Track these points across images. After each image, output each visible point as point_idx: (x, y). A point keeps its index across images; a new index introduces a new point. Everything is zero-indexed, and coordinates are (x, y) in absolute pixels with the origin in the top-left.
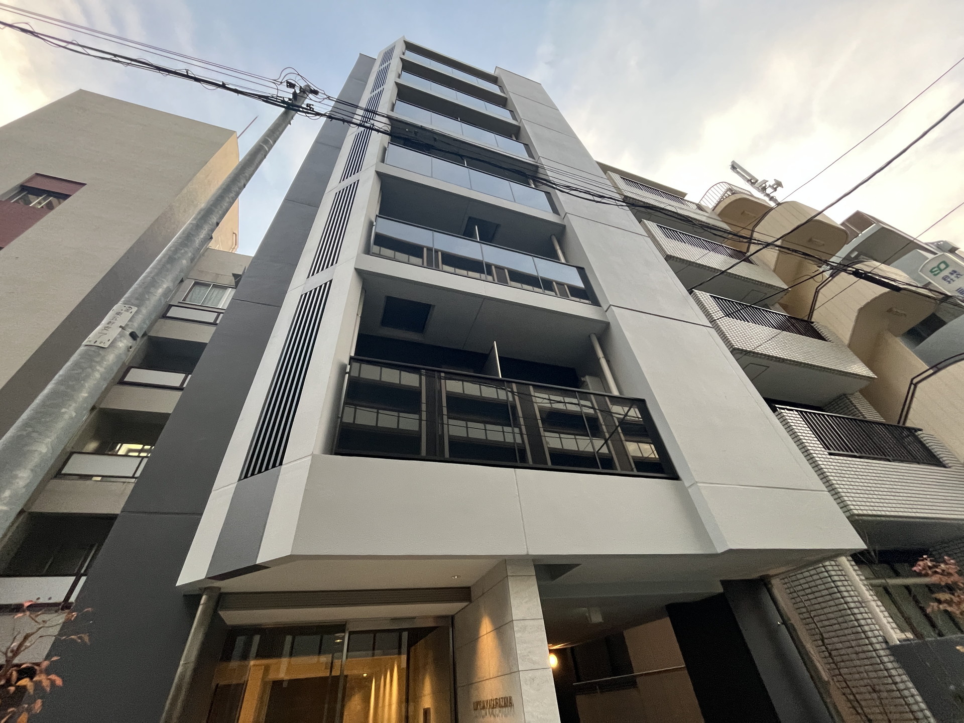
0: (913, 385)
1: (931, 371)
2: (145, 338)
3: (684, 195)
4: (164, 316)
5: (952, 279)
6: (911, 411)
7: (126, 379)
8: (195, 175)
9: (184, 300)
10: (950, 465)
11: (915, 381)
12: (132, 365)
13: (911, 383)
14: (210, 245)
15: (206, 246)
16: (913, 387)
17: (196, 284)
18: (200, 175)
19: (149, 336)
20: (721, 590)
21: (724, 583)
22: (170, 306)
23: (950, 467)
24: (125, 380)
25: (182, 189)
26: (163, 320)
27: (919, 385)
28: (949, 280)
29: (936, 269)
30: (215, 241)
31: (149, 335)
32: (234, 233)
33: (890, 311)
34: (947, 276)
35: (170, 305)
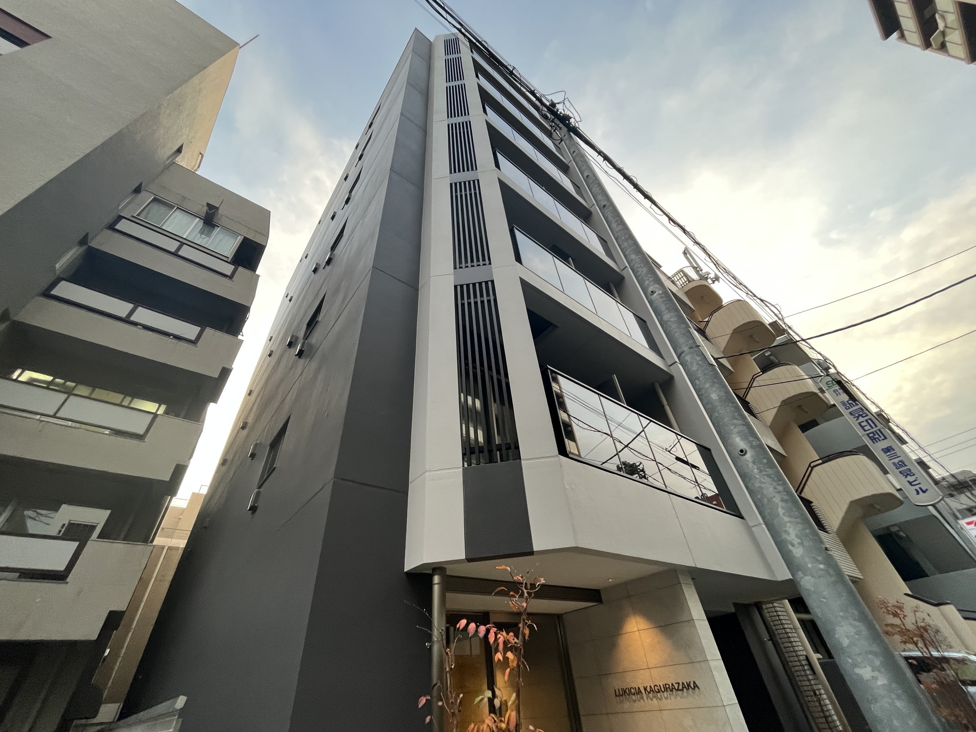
0: (811, 467)
1: (820, 461)
2: (84, 248)
3: (661, 267)
4: (112, 227)
5: (839, 393)
6: (806, 487)
7: (53, 292)
8: (191, 77)
9: (138, 215)
10: (830, 532)
11: (812, 465)
12: (62, 276)
13: (810, 466)
14: (177, 159)
15: (173, 160)
16: (810, 468)
17: (155, 200)
18: (195, 80)
19: (89, 246)
20: (733, 610)
21: (735, 605)
22: (120, 218)
23: (829, 534)
24: (51, 293)
25: (176, 89)
26: (109, 232)
27: (815, 468)
28: (837, 393)
29: (831, 383)
30: (183, 157)
31: (90, 244)
32: (200, 153)
33: (800, 406)
34: (836, 390)
35: (120, 216)
